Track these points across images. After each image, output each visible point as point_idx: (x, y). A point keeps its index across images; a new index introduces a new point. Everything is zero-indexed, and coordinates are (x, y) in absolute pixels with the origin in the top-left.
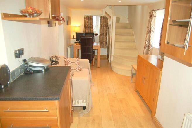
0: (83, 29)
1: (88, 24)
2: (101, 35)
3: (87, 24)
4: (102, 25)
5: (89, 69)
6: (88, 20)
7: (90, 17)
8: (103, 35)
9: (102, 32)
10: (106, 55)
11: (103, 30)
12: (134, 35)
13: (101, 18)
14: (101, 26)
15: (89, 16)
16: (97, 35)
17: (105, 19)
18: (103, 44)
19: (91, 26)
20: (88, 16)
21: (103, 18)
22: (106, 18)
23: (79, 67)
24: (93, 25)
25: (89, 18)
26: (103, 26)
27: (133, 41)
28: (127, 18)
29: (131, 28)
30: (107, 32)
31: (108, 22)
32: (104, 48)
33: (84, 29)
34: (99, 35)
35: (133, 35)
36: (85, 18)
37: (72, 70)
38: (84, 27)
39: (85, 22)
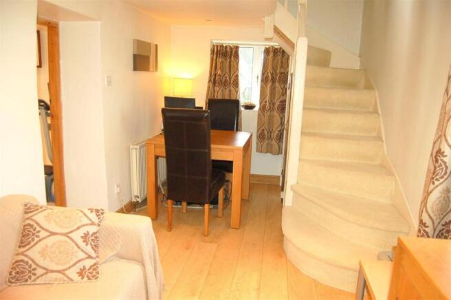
0: (206, 89)
1: (222, 71)
2: (263, 108)
3: (219, 72)
4: (267, 77)
5: (143, 265)
6: (224, 58)
7: (231, 49)
8: (271, 109)
9: (268, 98)
10: (278, 177)
11: (271, 94)
12: (380, 112)
13: (267, 51)
14: (264, 80)
15: (226, 47)
16: (249, 107)
17: (279, 56)
18: (270, 138)
19: (233, 79)
20: (222, 46)
21: (271, 54)
22: (283, 52)
23: (90, 257)
24: (237, 76)
25: (226, 51)
26: (273, 80)
27: (374, 134)
28: (358, 52)
29: (369, 87)
30: (285, 101)
31: (288, 66)
32: (271, 152)
33: (209, 87)
34: (257, 108)
35: (376, 112)
36: (213, 52)
37: (48, 271)
38: (210, 81)
39: (214, 66)
